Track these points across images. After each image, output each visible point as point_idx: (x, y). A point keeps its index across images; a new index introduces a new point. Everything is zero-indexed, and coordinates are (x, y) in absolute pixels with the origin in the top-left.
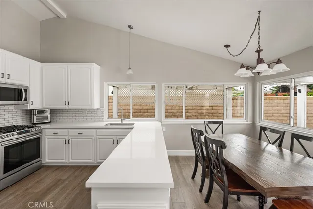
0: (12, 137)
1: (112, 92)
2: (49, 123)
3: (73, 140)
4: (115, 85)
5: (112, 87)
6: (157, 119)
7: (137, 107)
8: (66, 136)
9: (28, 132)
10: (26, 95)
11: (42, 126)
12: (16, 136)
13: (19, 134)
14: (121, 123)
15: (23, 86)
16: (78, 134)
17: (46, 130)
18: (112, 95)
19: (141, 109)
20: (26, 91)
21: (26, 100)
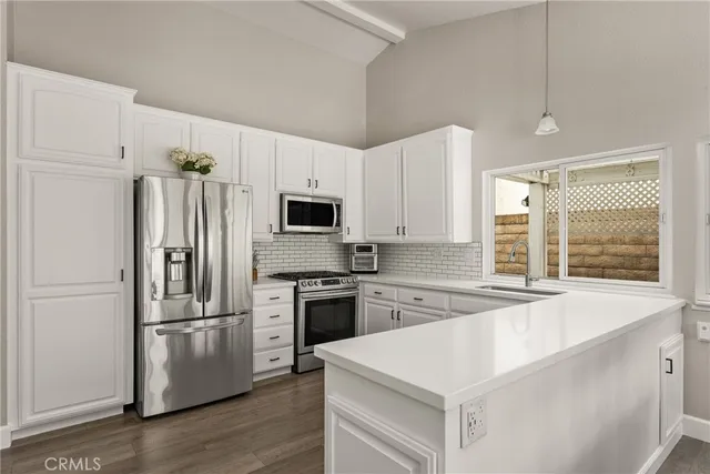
0: (314, 288)
1: (527, 200)
2: (375, 272)
3: (405, 312)
4: (531, 179)
5: (528, 185)
6: (669, 287)
7: (622, 249)
8: (394, 301)
9: (337, 282)
10: (339, 215)
11: (360, 277)
12: (320, 287)
13: (324, 283)
14: (523, 286)
15: (335, 199)
16: (413, 301)
17: (366, 285)
18: (525, 210)
19: (638, 257)
20: (339, 207)
21: (338, 224)
